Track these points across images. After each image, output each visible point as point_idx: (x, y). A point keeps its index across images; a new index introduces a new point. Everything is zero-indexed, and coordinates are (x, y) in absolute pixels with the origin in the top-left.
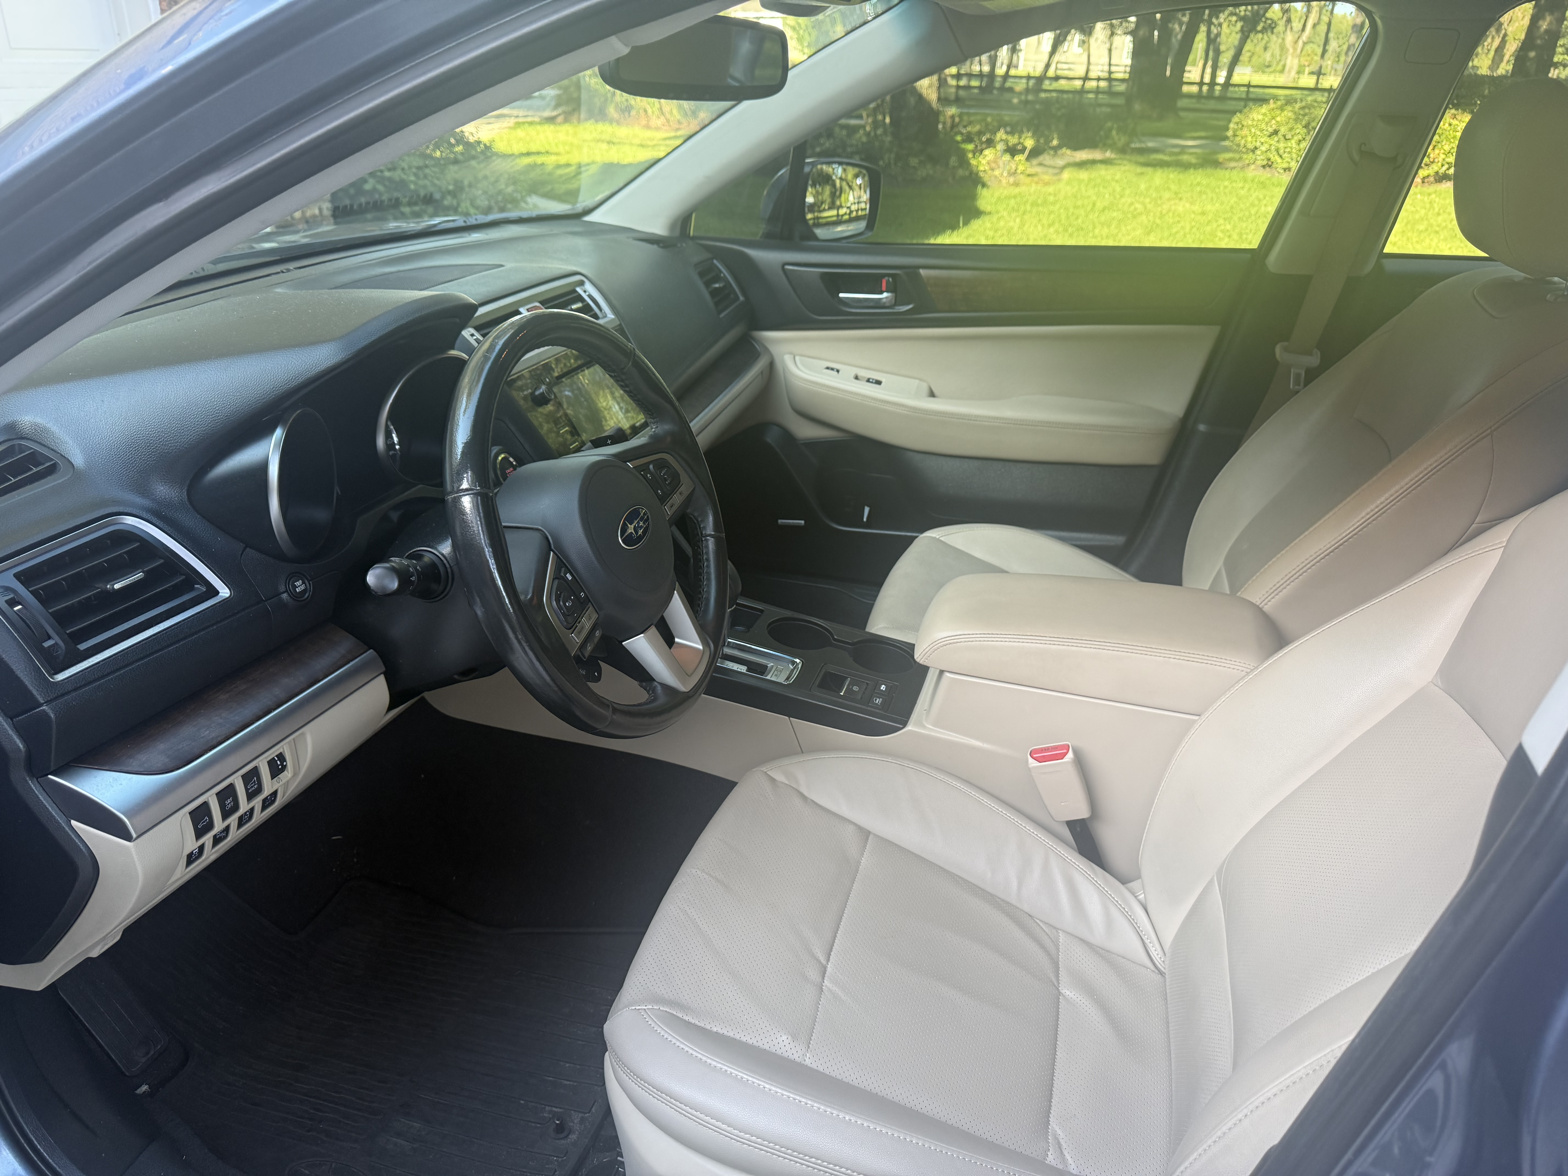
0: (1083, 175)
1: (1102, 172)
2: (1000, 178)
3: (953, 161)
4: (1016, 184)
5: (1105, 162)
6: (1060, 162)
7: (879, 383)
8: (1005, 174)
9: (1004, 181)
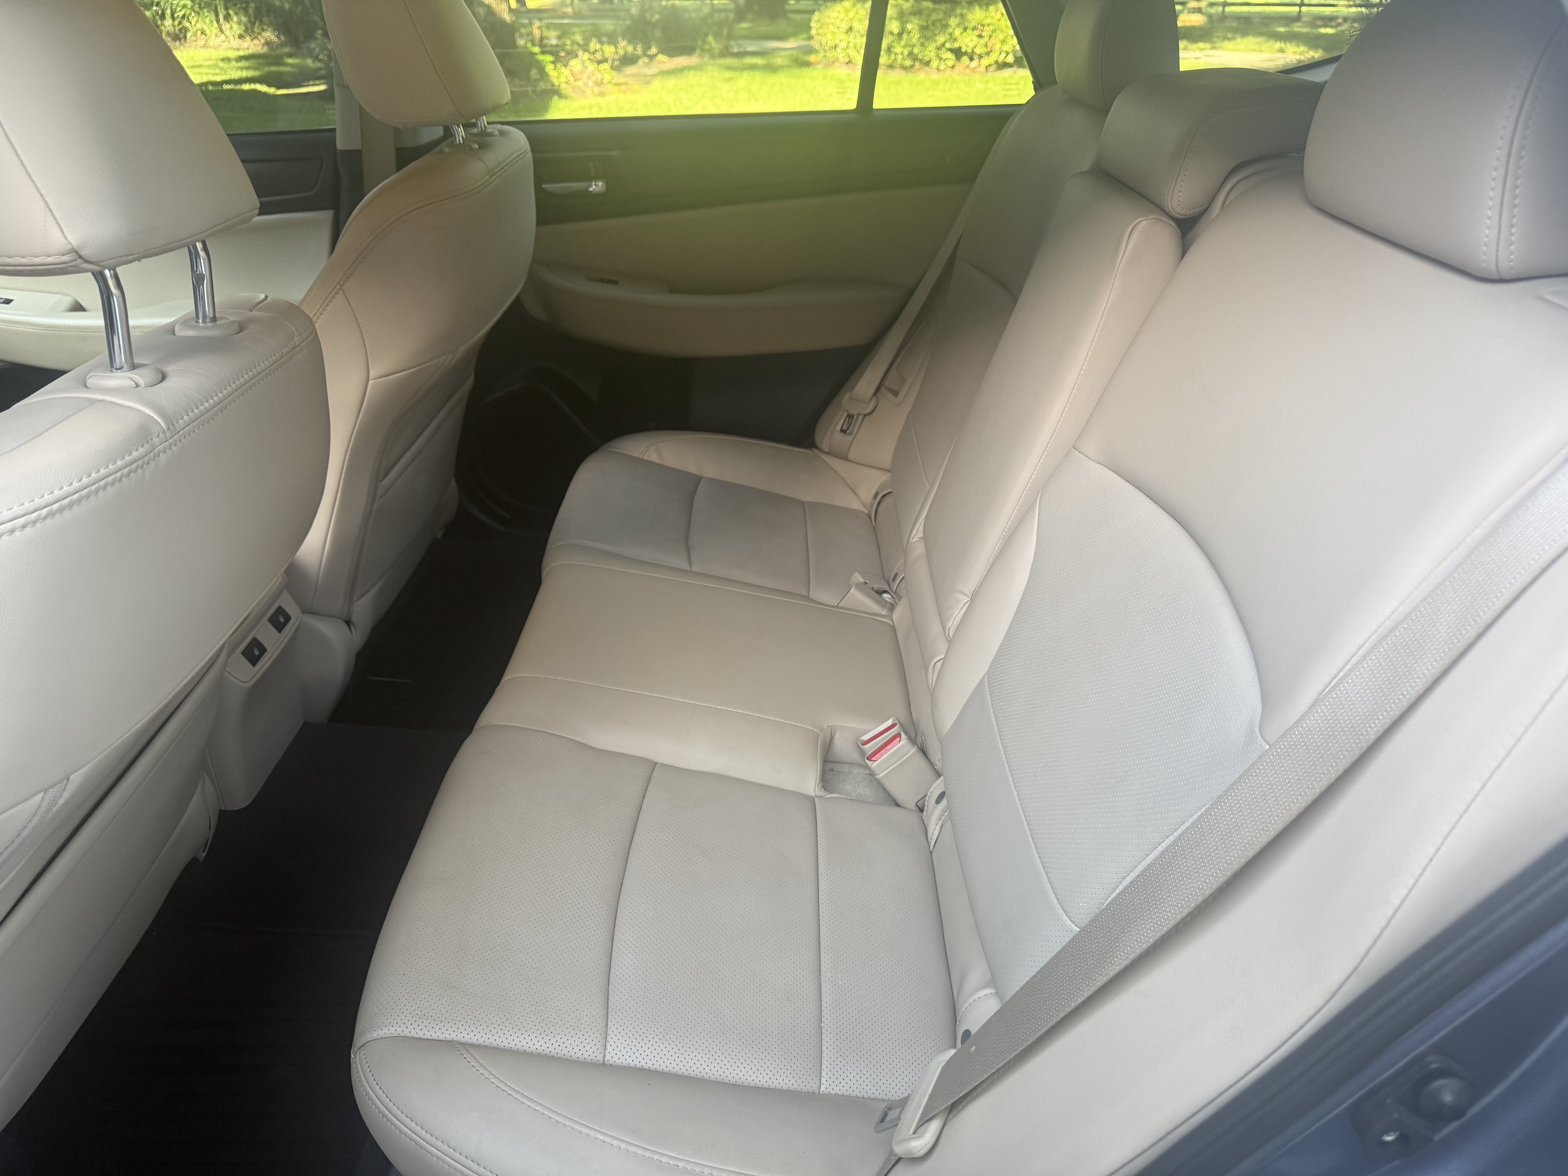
0: (671, 82)
1: (691, 77)
2: (584, 89)
3: (534, 73)
4: (602, 94)
5: (696, 68)
6: (654, 70)
7: (8, 302)
8: (591, 84)
9: (589, 92)
